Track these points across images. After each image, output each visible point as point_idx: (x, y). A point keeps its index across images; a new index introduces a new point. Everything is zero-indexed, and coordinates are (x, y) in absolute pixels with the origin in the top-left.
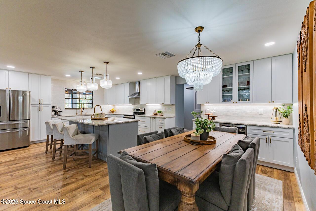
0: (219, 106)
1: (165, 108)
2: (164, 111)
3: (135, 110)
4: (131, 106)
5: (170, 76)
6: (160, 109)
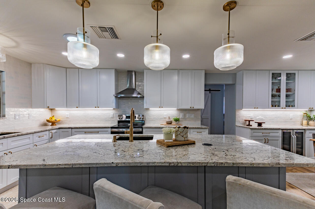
0: (256, 111)
1: (183, 114)
2: (183, 117)
3: (124, 118)
4: (108, 111)
5: (204, 71)
6: (176, 115)
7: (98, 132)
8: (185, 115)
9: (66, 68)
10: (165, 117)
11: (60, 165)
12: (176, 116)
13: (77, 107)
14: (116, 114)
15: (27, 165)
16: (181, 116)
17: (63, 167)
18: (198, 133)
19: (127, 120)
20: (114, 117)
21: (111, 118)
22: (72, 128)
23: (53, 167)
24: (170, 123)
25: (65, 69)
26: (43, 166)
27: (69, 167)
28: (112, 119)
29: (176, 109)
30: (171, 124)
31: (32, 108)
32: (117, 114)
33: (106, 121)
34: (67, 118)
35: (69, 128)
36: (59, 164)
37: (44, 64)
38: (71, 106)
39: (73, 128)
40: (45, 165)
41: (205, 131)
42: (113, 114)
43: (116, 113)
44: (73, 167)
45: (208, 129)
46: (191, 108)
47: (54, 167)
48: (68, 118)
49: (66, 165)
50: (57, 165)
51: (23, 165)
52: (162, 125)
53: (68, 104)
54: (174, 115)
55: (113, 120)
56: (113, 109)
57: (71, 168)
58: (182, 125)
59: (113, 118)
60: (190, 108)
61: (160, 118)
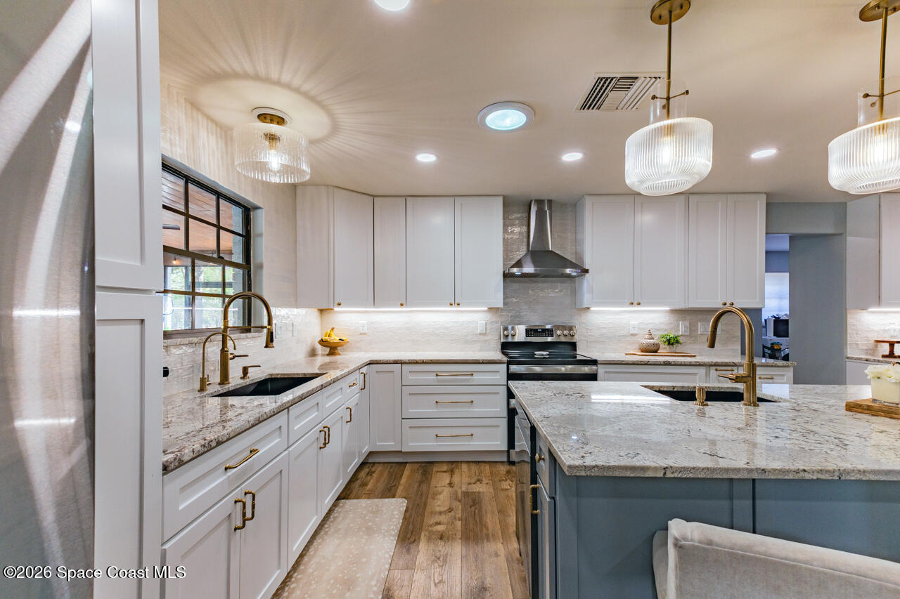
1: (688, 325)
2: (688, 334)
3: (520, 335)
4: (470, 314)
5: (765, 196)
6: (665, 327)
7: (472, 375)
8: (692, 328)
9: (374, 196)
10: (633, 332)
11: (804, 470)
12: (666, 330)
13: (402, 305)
14: (492, 322)
15: (714, 469)
16: (681, 329)
17: (815, 478)
18: (763, 381)
19: (529, 339)
20: (488, 332)
21: (480, 334)
22: (402, 363)
23: (786, 477)
24: (653, 348)
25: (371, 198)
26: (757, 472)
27: (831, 478)
28: (482, 337)
29: (668, 308)
30: (656, 352)
31: (297, 308)
32: (497, 322)
33: (467, 342)
34: (361, 334)
35: (395, 362)
36: (802, 468)
37: (328, 186)
38: (387, 302)
39: (406, 363)
40: (763, 470)
41: (783, 375)
42: (484, 322)
43: (491, 320)
44: (843, 478)
45: (792, 369)
46: (724, 306)
47: (788, 478)
48: (365, 334)
49: (820, 471)
50: (797, 472)
51: (703, 469)
52: (635, 356)
53: (375, 297)
54: (662, 327)
55: (484, 341)
56: (486, 309)
57: (835, 480)
58: (694, 356)
59: (485, 334)
60: (722, 306)
61: (619, 336)
